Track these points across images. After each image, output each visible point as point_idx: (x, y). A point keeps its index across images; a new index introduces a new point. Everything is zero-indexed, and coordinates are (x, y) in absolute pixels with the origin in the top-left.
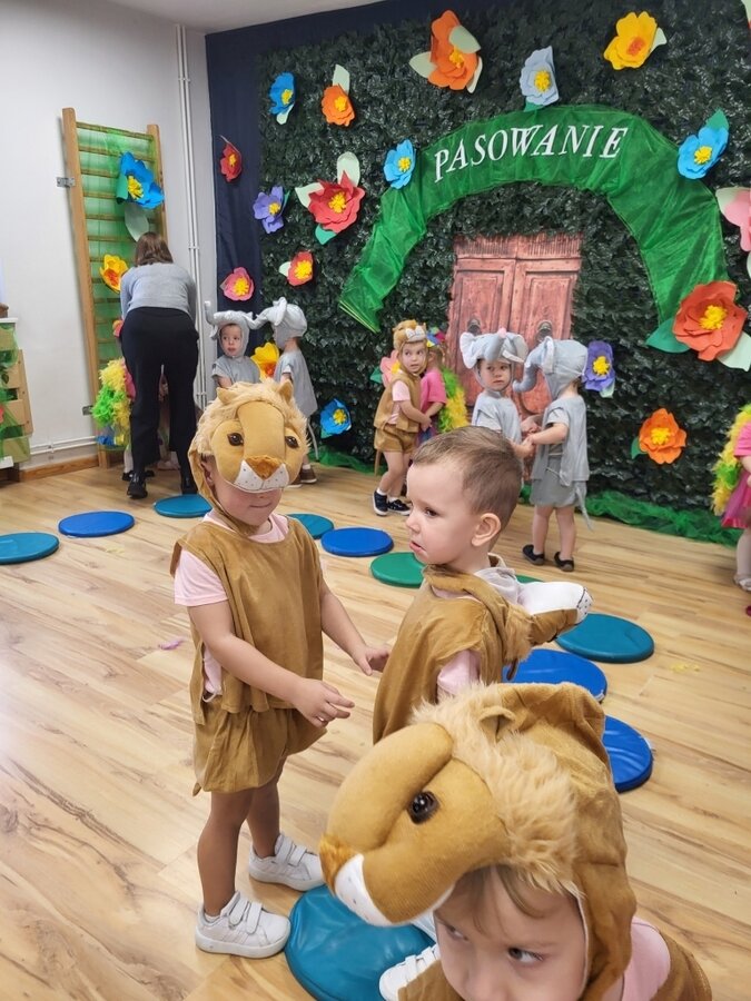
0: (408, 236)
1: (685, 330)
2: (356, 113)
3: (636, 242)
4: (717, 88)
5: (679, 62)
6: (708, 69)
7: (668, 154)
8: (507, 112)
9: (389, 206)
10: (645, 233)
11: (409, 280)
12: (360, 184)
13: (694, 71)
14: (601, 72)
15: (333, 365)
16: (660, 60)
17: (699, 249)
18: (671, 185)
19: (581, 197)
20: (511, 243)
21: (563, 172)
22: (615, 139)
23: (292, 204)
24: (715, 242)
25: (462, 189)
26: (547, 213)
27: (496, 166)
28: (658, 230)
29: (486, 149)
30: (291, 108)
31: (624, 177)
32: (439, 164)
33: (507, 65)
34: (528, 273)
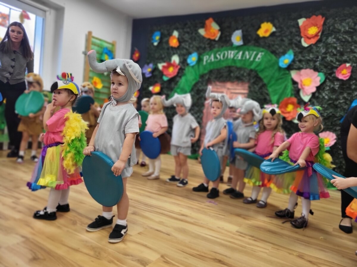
0: (193, 80)
2: (179, 44)
3: (266, 85)
6: (287, 39)
7: (276, 61)
8: (227, 47)
9: (188, 71)
10: (269, 82)
11: (193, 93)
12: (179, 64)
14: (256, 37)
16: (274, 35)
17: (285, 88)
18: (277, 69)
19: (249, 71)
20: (226, 84)
21: (244, 64)
22: (260, 56)
23: (156, 69)
24: (290, 86)
25: (212, 67)
26: (238, 75)
27: (223, 61)
28: (273, 82)
29: (220, 56)
30: (158, 41)
31: (262, 67)
32: (205, 60)
33: (228, 34)
34: (232, 93)
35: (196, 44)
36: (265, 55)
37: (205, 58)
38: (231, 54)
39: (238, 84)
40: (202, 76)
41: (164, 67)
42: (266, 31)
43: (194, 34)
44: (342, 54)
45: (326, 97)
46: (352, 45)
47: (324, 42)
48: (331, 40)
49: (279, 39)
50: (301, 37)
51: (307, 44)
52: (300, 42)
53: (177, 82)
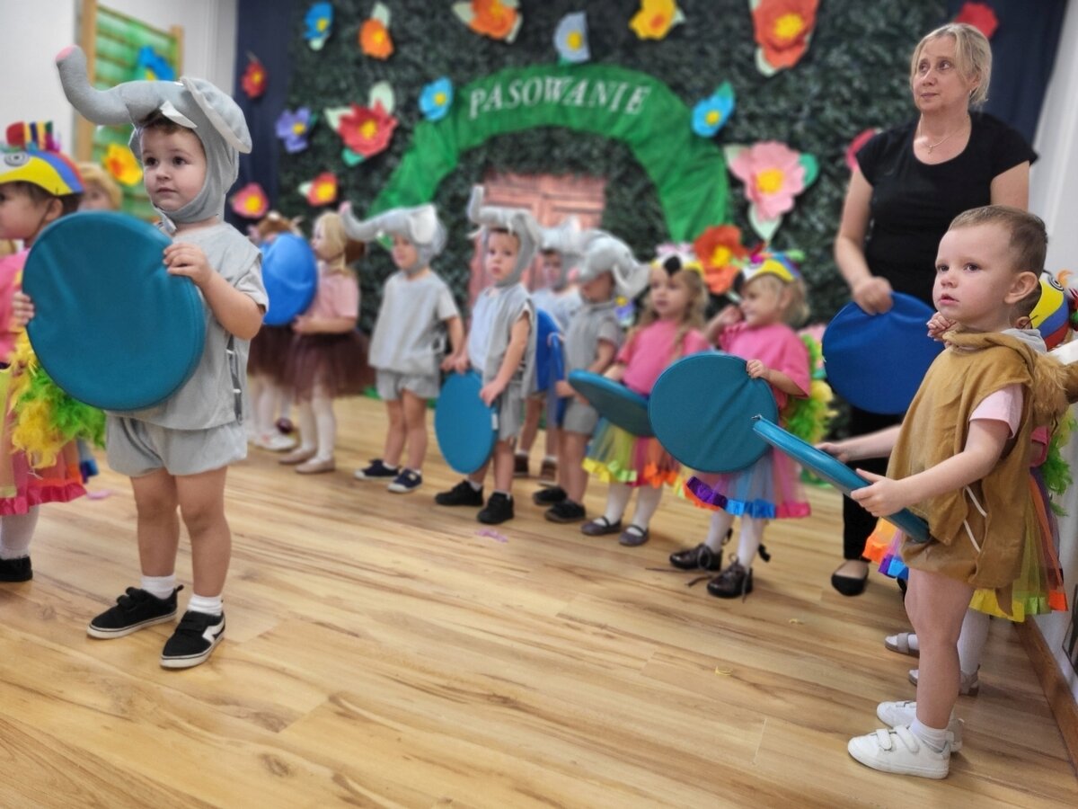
0: (440, 166)
2: (393, 48)
3: (655, 187)
4: (726, 64)
5: (694, 39)
6: (717, 48)
7: (683, 114)
8: (541, 64)
9: (422, 137)
10: (664, 178)
12: (394, 115)
13: (706, 46)
14: (627, 39)
16: (678, 36)
17: (709, 197)
18: (687, 139)
19: (607, 144)
20: (540, 181)
21: (591, 121)
22: (639, 97)
23: (319, 127)
24: (723, 193)
25: (496, 128)
26: (576, 155)
27: (530, 110)
28: (675, 178)
29: (521, 94)
30: (326, 35)
31: (645, 130)
32: (474, 103)
33: (543, 23)
34: (555, 209)
35: (445, 49)
36: (654, 94)
37: (476, 97)
38: (553, 88)
39: (573, 184)
40: (466, 155)
41: (345, 120)
42: (657, 21)
43: (439, 19)
44: (865, 100)
45: (820, 227)
46: (892, 76)
47: (819, 64)
48: (837, 57)
49: (694, 47)
50: (756, 45)
51: (773, 66)
52: (752, 59)
53: (390, 170)
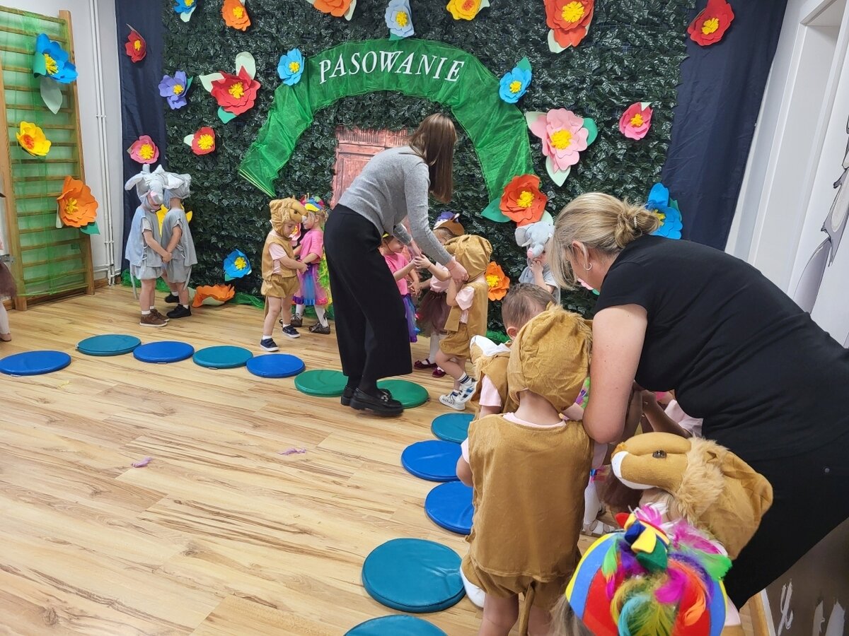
0: (298, 123)
1: (507, 207)
2: (251, 21)
3: (472, 143)
4: (523, 42)
5: (497, 20)
6: (517, 27)
7: (492, 83)
8: (375, 38)
9: (282, 99)
10: (479, 136)
11: (300, 158)
12: (256, 78)
13: (508, 27)
14: (444, 19)
15: (234, 221)
16: (485, 16)
17: (515, 151)
18: (494, 106)
19: (432, 106)
20: (380, 135)
21: (419, 87)
22: (456, 69)
23: (196, 87)
24: (525, 147)
25: (342, 92)
26: (407, 115)
27: (368, 76)
28: (487, 135)
29: (360, 64)
30: (193, 10)
31: (462, 96)
32: (323, 70)
33: (375, 3)
36: (467, 67)
38: (387, 60)
40: (320, 114)
42: (468, 5)
44: (633, 78)
45: (600, 177)
46: (653, 57)
47: (596, 44)
48: (611, 40)
49: (498, 26)
51: (561, 46)
52: (545, 38)
53: (258, 125)
